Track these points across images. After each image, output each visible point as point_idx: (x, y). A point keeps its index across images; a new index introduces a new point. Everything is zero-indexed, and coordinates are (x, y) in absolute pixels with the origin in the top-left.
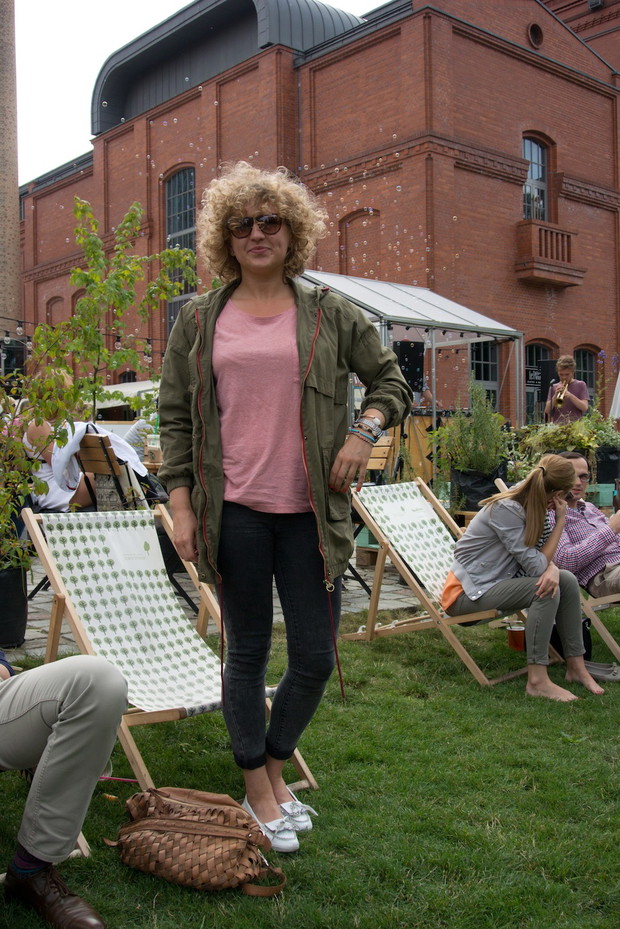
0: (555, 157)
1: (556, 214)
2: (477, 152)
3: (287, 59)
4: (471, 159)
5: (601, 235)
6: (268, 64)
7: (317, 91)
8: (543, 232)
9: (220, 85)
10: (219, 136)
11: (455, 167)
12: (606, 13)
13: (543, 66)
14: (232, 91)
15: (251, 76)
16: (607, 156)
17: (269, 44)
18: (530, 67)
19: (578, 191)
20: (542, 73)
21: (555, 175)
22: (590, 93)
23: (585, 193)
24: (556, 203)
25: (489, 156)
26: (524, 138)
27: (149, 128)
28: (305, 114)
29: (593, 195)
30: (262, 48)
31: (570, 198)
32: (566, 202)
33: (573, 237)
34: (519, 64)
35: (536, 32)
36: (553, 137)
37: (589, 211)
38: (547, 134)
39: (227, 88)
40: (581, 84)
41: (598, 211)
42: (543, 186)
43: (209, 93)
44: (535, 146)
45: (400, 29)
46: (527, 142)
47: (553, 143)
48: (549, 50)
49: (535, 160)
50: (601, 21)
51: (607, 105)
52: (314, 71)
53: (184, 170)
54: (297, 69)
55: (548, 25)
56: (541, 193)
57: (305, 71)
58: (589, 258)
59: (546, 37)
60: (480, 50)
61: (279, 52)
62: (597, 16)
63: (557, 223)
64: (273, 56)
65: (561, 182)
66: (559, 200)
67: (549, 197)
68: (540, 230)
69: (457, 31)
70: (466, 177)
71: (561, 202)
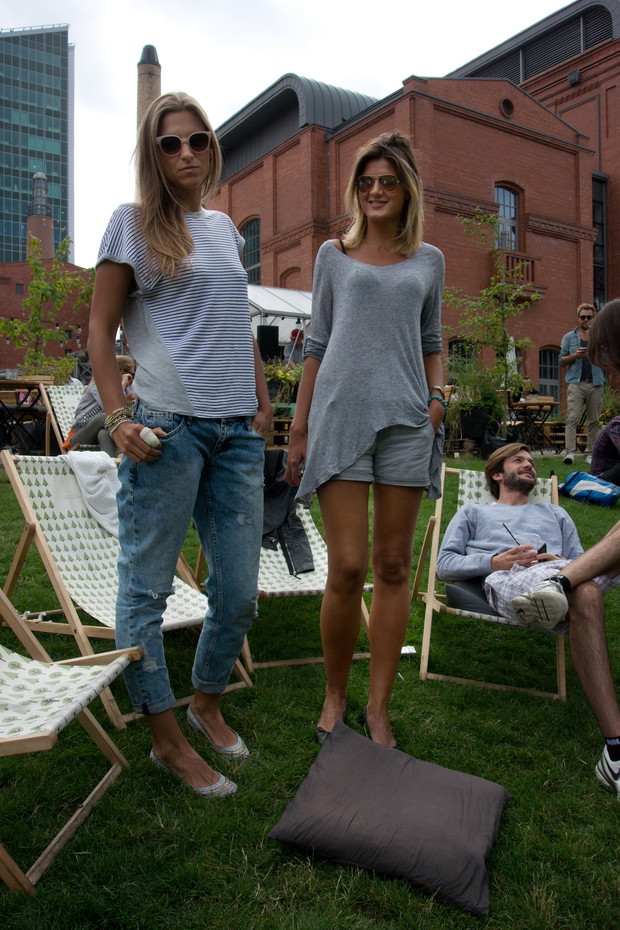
0: (524, 201)
1: (525, 245)
2: (454, 199)
3: (320, 134)
4: (449, 205)
5: (565, 260)
6: (306, 140)
7: (341, 158)
8: (510, 259)
9: (276, 156)
10: (275, 194)
11: (436, 210)
12: (582, 87)
13: (512, 131)
14: (283, 160)
15: (295, 149)
16: (571, 199)
17: (306, 125)
18: (501, 133)
19: (543, 226)
20: (513, 136)
21: (524, 215)
22: (555, 150)
23: (550, 228)
24: (525, 235)
25: (464, 201)
26: (498, 187)
27: (230, 191)
28: (333, 176)
29: (557, 230)
30: (302, 127)
31: (536, 231)
32: (534, 235)
33: (536, 262)
34: (492, 130)
35: (508, 105)
36: (522, 185)
37: (554, 242)
38: (517, 183)
39: (280, 158)
40: (547, 144)
41: (562, 242)
42: (515, 224)
43: (268, 162)
44: (507, 193)
45: (393, 109)
46: (501, 190)
47: (523, 190)
48: (519, 119)
49: (507, 203)
50: (579, 94)
51: (571, 159)
52: (339, 143)
53: (253, 220)
54: (327, 142)
55: (519, 99)
56: (513, 229)
57: (333, 143)
58: (554, 278)
59: (516, 108)
60: (458, 121)
61: (313, 130)
62: (576, 90)
63: (525, 252)
64: (309, 133)
65: (528, 219)
66: (527, 234)
67: (519, 231)
68: (508, 257)
69: (437, 108)
70: (445, 218)
71: (529, 235)
